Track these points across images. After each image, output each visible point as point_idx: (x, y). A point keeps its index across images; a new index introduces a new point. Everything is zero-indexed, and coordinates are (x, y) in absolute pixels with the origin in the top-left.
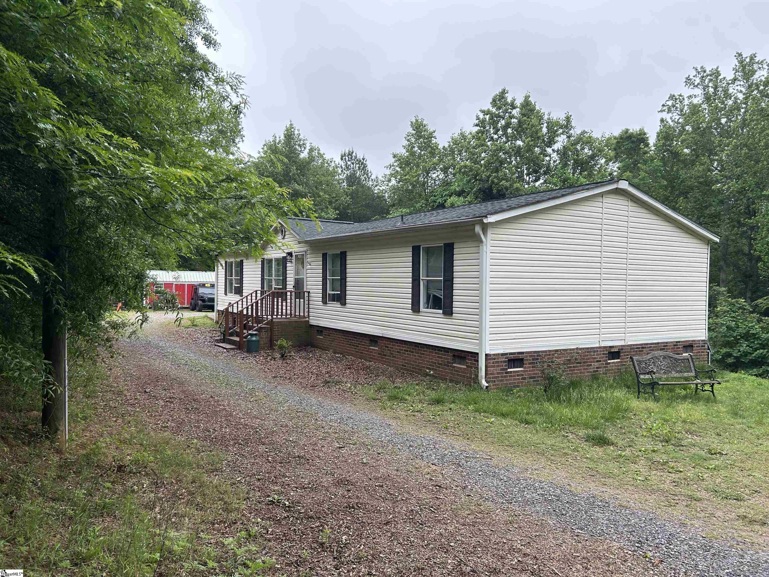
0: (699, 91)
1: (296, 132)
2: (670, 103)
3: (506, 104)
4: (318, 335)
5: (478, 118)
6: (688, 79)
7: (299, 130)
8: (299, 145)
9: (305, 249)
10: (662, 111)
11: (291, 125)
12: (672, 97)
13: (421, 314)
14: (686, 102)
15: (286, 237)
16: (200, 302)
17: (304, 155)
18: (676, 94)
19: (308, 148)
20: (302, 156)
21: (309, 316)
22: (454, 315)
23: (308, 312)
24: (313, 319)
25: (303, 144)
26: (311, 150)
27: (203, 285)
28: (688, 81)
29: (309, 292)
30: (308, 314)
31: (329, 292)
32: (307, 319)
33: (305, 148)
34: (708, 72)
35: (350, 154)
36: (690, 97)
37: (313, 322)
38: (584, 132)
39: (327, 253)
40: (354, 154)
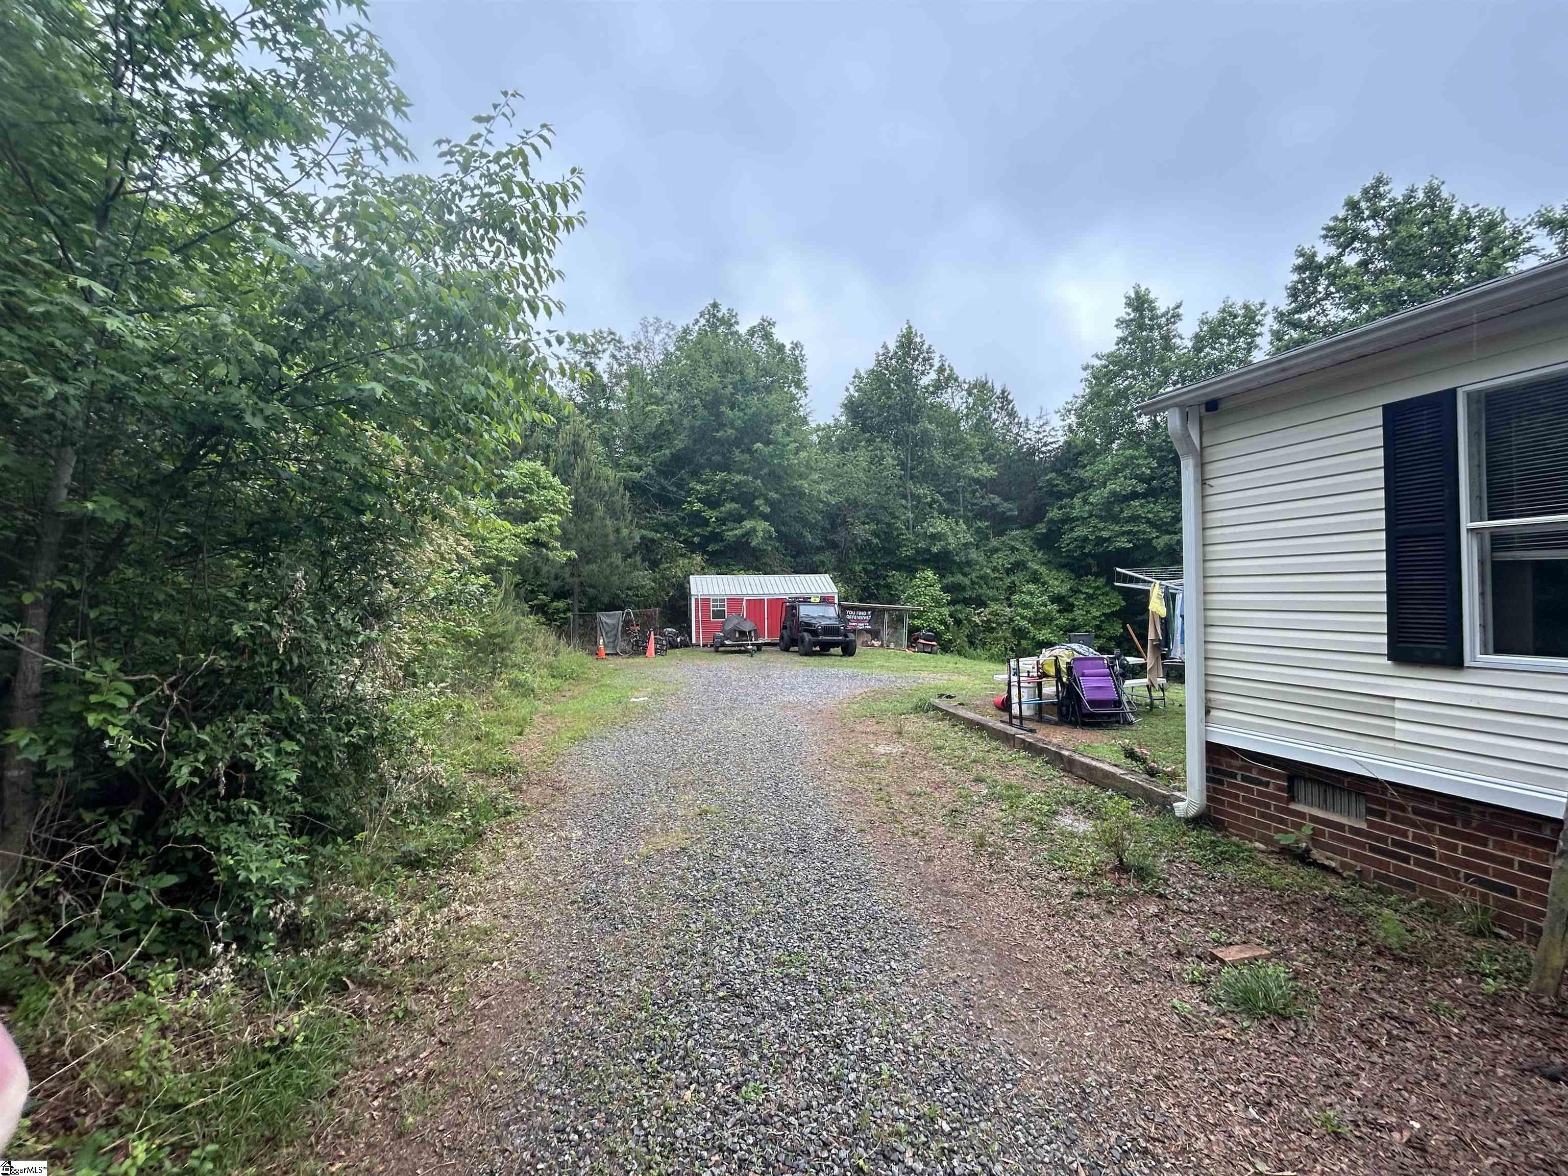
16: (807, 636)
27: (806, 601)
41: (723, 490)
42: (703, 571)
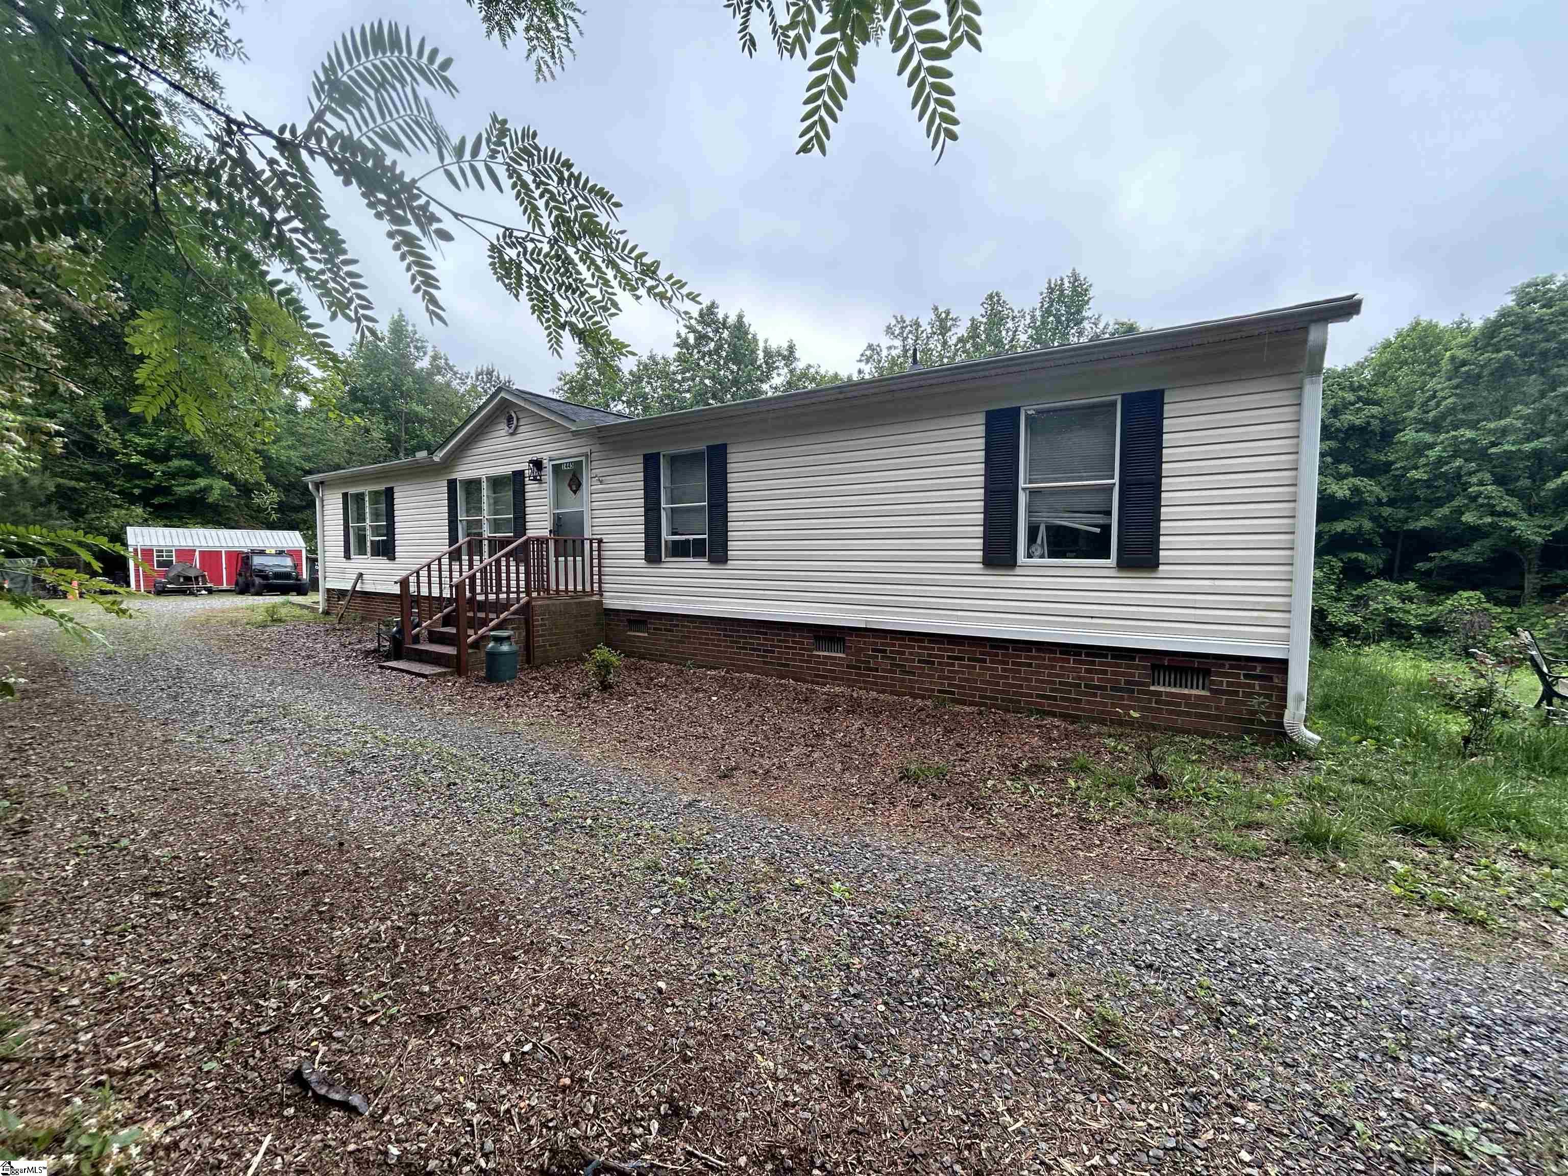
0: (898, 343)
1: (410, 328)
2: (868, 353)
3: (715, 322)
4: (630, 630)
5: (679, 336)
6: (889, 327)
7: (414, 326)
8: (416, 347)
9: (586, 450)
10: (860, 361)
11: (401, 316)
12: (870, 347)
13: (1018, 571)
14: (884, 353)
15: (522, 429)
16: (258, 580)
17: (423, 364)
18: (875, 344)
19: (430, 353)
20: (418, 365)
21: (601, 592)
22: (1161, 567)
23: (600, 582)
24: (612, 598)
25: (423, 347)
26: (435, 358)
27: (262, 553)
28: (889, 330)
29: (600, 541)
30: (600, 587)
31: (666, 536)
32: (596, 598)
33: (425, 353)
34: (908, 323)
35: (490, 373)
36: (890, 348)
37: (612, 601)
38: (809, 367)
39: (659, 454)
40: (495, 373)
41: (171, 446)
42: (145, 523)
